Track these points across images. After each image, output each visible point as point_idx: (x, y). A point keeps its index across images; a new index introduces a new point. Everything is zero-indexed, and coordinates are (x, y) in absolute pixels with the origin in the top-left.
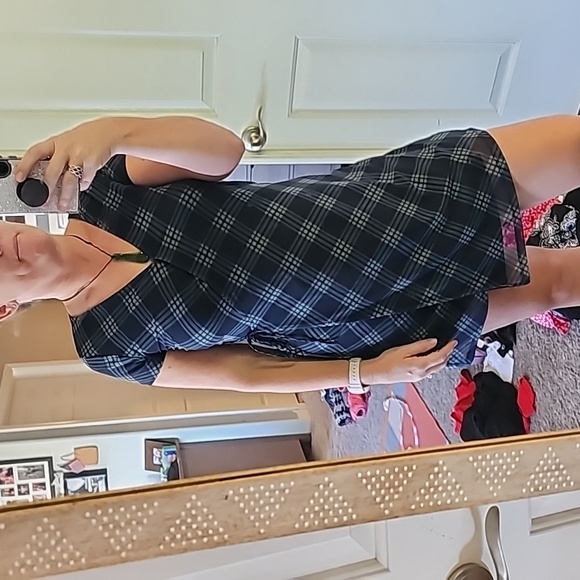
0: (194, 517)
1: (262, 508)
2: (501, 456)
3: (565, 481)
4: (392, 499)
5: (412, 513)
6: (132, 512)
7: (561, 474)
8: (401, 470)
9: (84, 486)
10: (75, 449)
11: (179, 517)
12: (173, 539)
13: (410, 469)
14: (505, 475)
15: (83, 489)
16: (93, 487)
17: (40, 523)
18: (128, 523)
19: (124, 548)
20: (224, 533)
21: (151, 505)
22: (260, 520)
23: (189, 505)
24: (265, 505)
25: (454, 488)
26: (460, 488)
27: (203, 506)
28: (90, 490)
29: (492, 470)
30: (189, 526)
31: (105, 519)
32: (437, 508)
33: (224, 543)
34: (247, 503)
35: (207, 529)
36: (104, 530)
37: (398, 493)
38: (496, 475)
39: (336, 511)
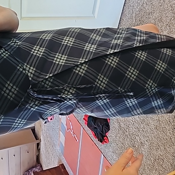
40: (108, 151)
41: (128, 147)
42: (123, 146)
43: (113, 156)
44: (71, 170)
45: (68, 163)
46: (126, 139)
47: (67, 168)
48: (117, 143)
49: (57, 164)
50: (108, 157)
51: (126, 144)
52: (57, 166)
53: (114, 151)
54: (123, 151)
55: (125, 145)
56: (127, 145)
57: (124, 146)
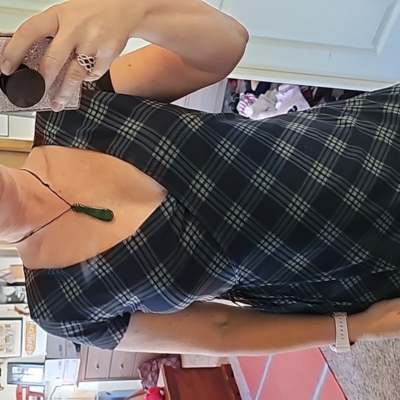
9: (14, 293)
10: (11, 266)
15: (14, 295)
16: (21, 294)
28: (19, 296)
40: (343, 359)
41: (394, 361)
42: (382, 357)
43: (352, 373)
44: (245, 382)
45: (241, 366)
46: (391, 344)
47: (237, 375)
48: (368, 348)
49: (216, 361)
50: (339, 373)
51: (389, 354)
52: (215, 366)
53: (357, 363)
54: (380, 367)
55: (387, 356)
56: (392, 356)
57: (385, 357)
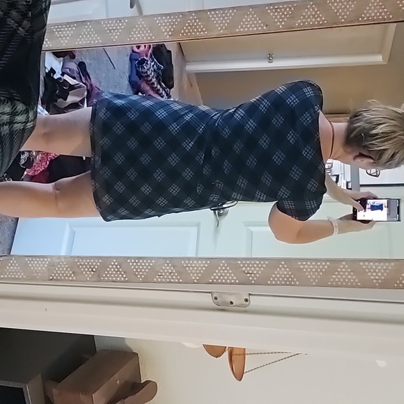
0: (281, 18)
1: (251, 20)
2: (139, 38)
3: (106, 24)
4: (191, 20)
5: (181, 13)
6: (307, 21)
7: (108, 27)
8: (187, 33)
11: (287, 18)
12: (290, 8)
13: (183, 34)
14: (136, 28)
17: (345, 19)
18: (309, 17)
19: (311, 6)
20: (268, 10)
21: (299, 24)
22: (252, 14)
23: (283, 23)
24: (249, 21)
25: (161, 24)
26: (158, 23)
27: (277, 22)
29: (143, 32)
30: (283, 14)
31: (318, 19)
32: (169, 15)
33: (268, 5)
34: (258, 23)
35: (275, 12)
36: (319, 14)
37: (188, 23)
38: (141, 29)
39: (218, 17)
